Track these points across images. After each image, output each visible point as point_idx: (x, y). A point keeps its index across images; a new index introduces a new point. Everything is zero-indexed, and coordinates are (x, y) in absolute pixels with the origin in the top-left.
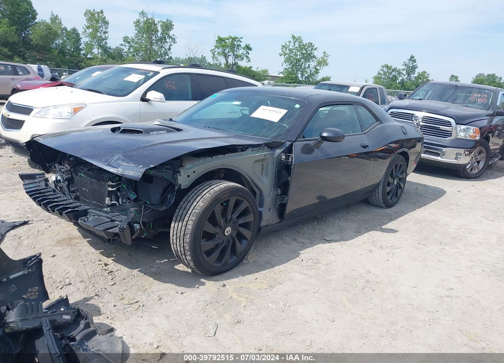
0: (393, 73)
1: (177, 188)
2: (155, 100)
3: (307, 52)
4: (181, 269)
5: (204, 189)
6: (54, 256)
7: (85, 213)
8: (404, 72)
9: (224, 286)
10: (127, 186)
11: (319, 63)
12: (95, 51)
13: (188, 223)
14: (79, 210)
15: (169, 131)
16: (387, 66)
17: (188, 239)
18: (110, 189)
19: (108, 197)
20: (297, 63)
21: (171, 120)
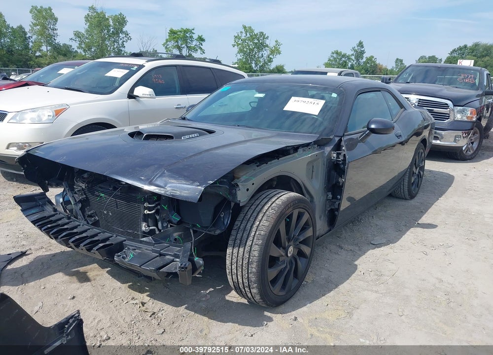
0: (344, 59)
1: (233, 204)
2: (144, 96)
3: (259, 41)
4: (235, 300)
5: (262, 203)
6: (74, 298)
7: (120, 247)
8: (353, 57)
9: (296, 319)
10: (168, 207)
11: (272, 52)
12: (44, 48)
13: (253, 249)
14: (112, 244)
15: (201, 135)
16: (337, 53)
17: (254, 268)
18: (147, 212)
19: (143, 222)
20: (250, 52)
21: (184, 119)
